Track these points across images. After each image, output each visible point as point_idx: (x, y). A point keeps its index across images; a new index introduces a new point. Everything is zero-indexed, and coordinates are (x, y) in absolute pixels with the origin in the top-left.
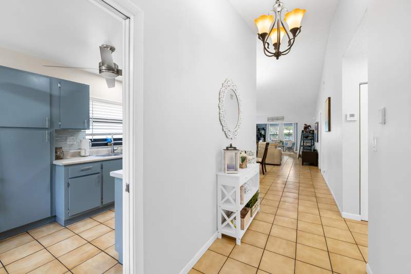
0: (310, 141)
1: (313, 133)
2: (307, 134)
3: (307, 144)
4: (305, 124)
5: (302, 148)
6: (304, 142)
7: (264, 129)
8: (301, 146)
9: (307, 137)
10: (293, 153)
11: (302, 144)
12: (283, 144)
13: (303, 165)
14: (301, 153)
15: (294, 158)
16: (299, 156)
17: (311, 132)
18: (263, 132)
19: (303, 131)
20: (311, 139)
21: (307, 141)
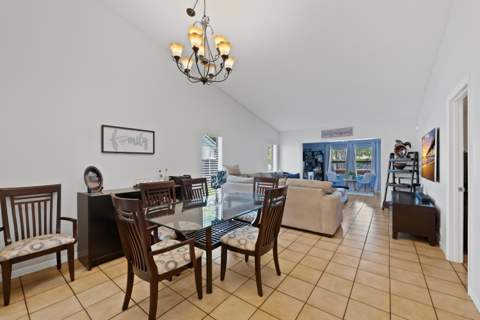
0: (410, 175)
1: (416, 159)
2: (401, 161)
3: (402, 181)
4: (398, 141)
5: (390, 189)
6: (394, 178)
7: (321, 153)
8: (388, 184)
9: (401, 167)
10: (372, 195)
11: (391, 181)
12: (353, 178)
13: (395, 237)
14: (389, 198)
15: (375, 207)
16: (386, 205)
17: (412, 156)
18: (320, 159)
19: (392, 155)
20: (411, 171)
21: (401, 175)
